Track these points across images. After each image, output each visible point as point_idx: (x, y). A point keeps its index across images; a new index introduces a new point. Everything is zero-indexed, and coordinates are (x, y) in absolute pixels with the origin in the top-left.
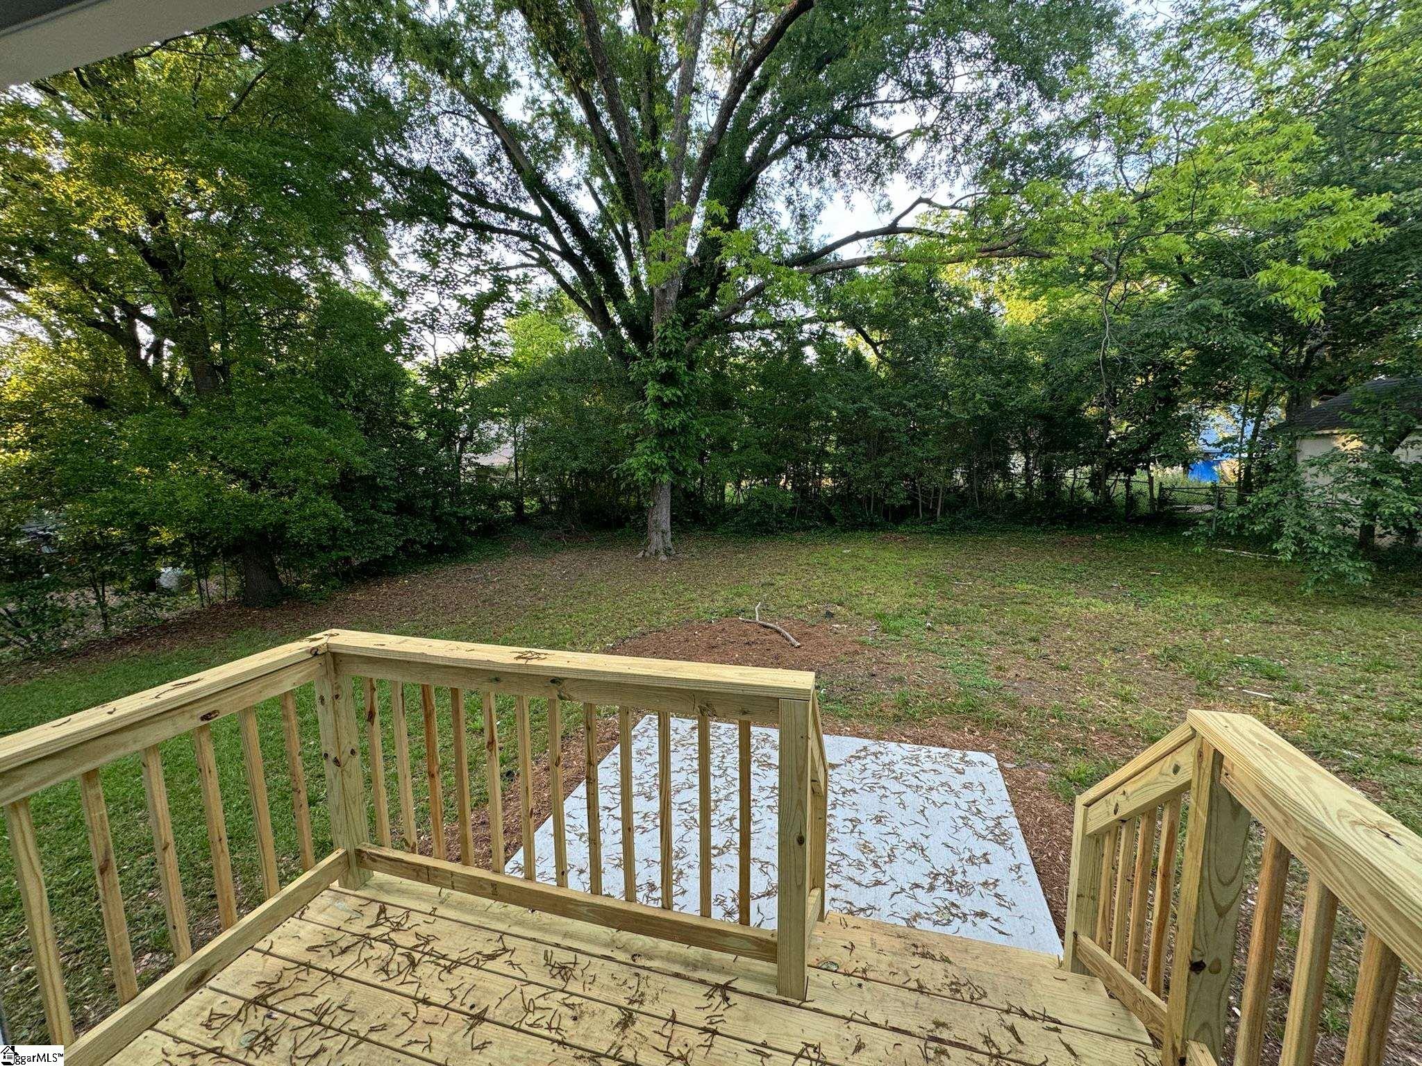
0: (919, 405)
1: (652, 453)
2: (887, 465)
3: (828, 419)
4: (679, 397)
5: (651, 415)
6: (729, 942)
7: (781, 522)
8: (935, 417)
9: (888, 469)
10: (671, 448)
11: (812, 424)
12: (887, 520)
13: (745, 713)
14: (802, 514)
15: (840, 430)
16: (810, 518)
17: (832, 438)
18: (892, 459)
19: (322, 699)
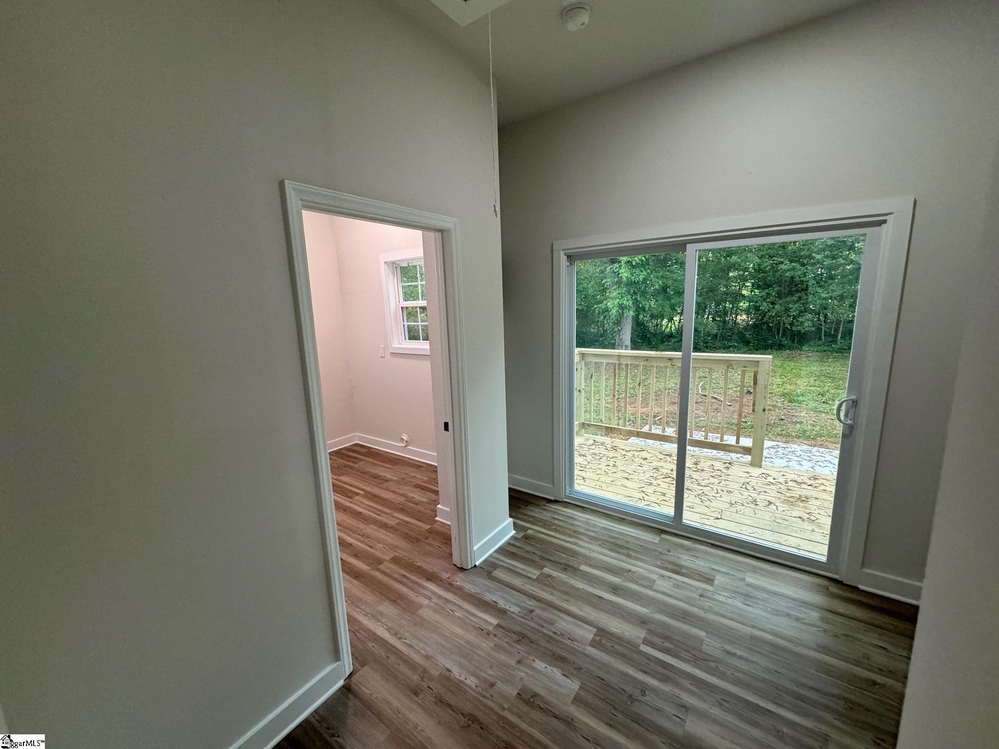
0: (827, 257)
1: (622, 297)
2: (795, 302)
3: (746, 269)
4: (642, 261)
5: (625, 273)
6: (732, 448)
7: (706, 343)
8: (841, 265)
9: (797, 305)
10: (634, 293)
11: (731, 274)
12: (793, 342)
13: (745, 367)
14: (723, 338)
15: (754, 278)
16: (729, 340)
17: (748, 284)
18: (800, 298)
19: (577, 369)
